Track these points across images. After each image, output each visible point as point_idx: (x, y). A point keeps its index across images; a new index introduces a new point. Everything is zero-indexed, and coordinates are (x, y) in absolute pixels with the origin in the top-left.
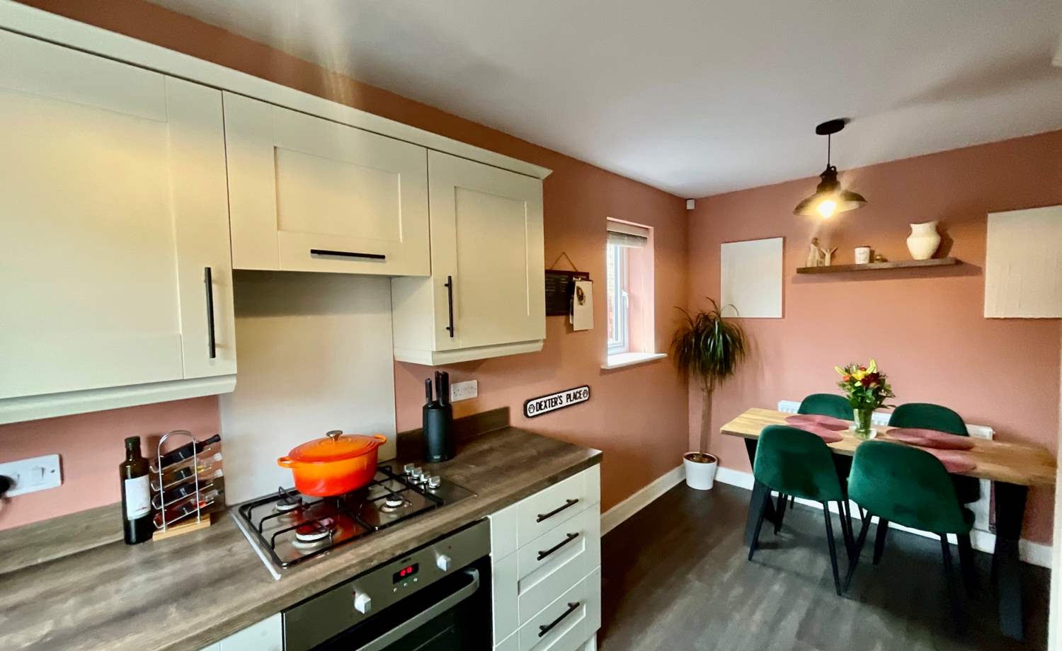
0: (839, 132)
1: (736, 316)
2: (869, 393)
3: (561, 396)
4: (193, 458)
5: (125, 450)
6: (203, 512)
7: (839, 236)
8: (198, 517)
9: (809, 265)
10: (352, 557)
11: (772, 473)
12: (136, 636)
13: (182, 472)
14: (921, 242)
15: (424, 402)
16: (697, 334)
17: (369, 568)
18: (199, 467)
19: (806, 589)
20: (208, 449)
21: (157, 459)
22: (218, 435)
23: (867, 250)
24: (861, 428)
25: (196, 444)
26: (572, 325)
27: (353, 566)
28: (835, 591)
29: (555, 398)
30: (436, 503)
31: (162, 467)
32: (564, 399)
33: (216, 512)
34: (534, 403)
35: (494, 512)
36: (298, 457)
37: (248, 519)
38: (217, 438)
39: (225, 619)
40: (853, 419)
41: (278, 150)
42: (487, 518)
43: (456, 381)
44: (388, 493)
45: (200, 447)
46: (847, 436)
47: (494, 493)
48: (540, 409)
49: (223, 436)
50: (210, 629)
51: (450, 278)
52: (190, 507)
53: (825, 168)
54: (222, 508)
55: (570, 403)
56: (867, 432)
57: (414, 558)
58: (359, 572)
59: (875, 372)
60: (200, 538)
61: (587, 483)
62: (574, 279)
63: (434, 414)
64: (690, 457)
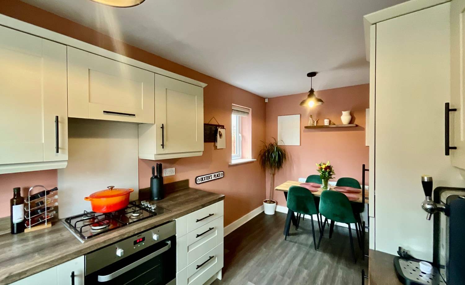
0: (315, 77)
1: (283, 145)
2: (327, 173)
3: (211, 176)
4: (45, 197)
5: (13, 193)
6: (48, 221)
7: (319, 114)
8: (46, 223)
9: (309, 125)
10: (116, 234)
11: (293, 204)
12: (20, 264)
13: (39, 203)
14: (345, 118)
15: (151, 176)
16: (268, 151)
17: (124, 238)
18: (47, 201)
19: (304, 249)
20: (52, 193)
21: (28, 197)
22: (56, 188)
23: (328, 120)
24: (324, 187)
25: (46, 191)
26: (217, 146)
27: (117, 237)
28: (314, 248)
29: (209, 176)
30: (153, 214)
31: (30, 200)
32: (213, 176)
33: (54, 221)
34: (200, 178)
35: (178, 217)
36: (93, 197)
37: (69, 223)
38: (56, 189)
39: (60, 256)
40: (322, 184)
41: (90, 70)
42: (175, 220)
43: (166, 168)
44: (133, 211)
45: (48, 192)
46: (320, 190)
47: (179, 210)
48: (202, 180)
49: (59, 188)
50: (53, 260)
51: (163, 125)
52: (42, 218)
53: (310, 90)
54: (57, 220)
55: (215, 178)
56: (326, 188)
57: (143, 235)
58: (119, 240)
59: (329, 165)
60: (46, 231)
61: (218, 208)
62: (218, 128)
63: (155, 181)
64: (266, 202)
